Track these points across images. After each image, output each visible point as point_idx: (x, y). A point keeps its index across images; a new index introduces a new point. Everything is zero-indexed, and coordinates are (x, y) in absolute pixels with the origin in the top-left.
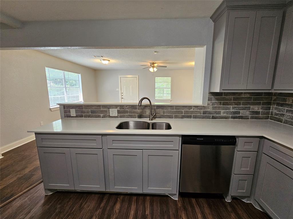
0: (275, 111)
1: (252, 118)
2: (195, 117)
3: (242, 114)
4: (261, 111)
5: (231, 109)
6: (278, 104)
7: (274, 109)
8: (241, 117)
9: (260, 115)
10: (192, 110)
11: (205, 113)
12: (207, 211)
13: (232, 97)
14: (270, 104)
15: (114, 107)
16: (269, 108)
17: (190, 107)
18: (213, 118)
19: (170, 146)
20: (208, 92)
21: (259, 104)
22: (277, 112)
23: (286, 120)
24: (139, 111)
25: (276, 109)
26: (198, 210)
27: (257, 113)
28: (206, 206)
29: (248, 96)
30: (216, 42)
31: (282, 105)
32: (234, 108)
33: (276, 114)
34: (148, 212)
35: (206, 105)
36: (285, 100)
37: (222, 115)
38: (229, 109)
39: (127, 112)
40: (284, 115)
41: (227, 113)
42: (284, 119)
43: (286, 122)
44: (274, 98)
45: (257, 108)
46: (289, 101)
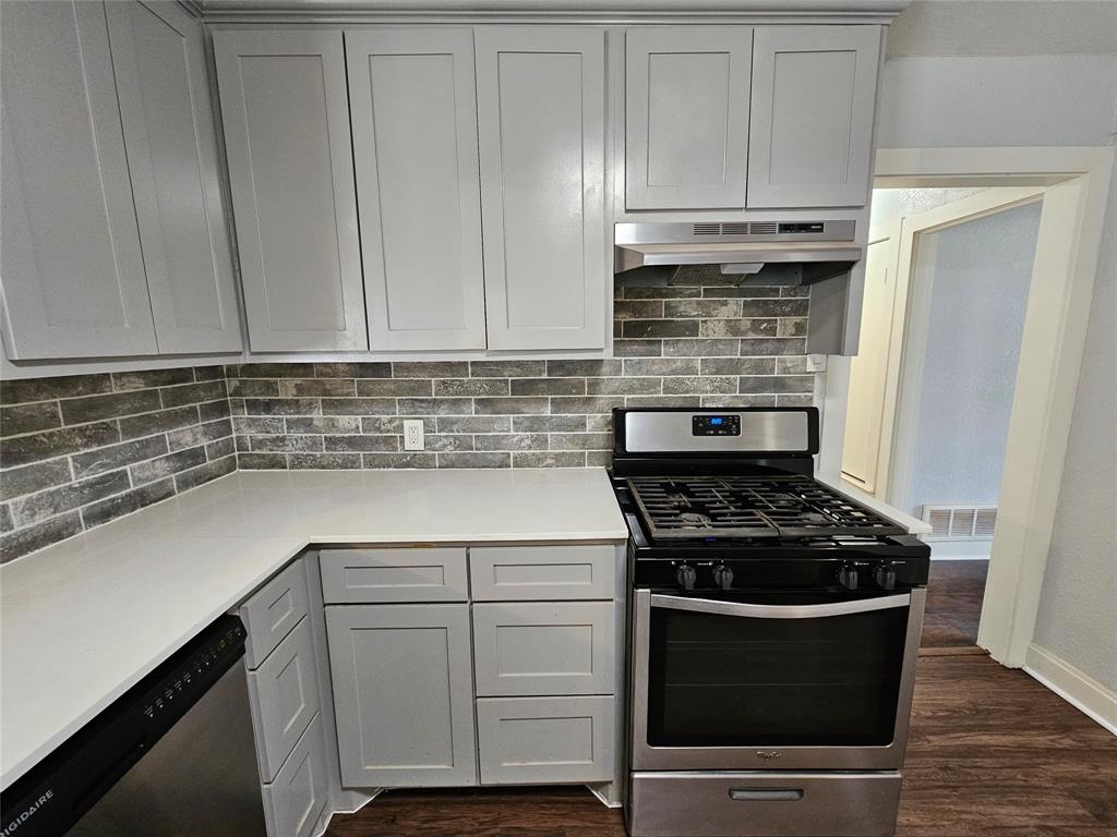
0: (249, 433)
1: (185, 484)
3: (140, 480)
4: (204, 442)
5: (73, 470)
6: (253, 406)
7: (245, 427)
8: (141, 499)
9: (208, 462)
14: (222, 408)
16: (226, 428)
21: (190, 415)
22: (260, 436)
23: (297, 457)
25: (251, 423)
27: (196, 455)
29: (140, 386)
31: (268, 407)
32: (84, 463)
33: (260, 444)
36: (271, 388)
37: (23, 524)
38: (59, 474)
40: (283, 439)
41: (54, 502)
42: (287, 452)
43: (298, 462)
44: (232, 384)
45: (189, 436)
46: (287, 389)
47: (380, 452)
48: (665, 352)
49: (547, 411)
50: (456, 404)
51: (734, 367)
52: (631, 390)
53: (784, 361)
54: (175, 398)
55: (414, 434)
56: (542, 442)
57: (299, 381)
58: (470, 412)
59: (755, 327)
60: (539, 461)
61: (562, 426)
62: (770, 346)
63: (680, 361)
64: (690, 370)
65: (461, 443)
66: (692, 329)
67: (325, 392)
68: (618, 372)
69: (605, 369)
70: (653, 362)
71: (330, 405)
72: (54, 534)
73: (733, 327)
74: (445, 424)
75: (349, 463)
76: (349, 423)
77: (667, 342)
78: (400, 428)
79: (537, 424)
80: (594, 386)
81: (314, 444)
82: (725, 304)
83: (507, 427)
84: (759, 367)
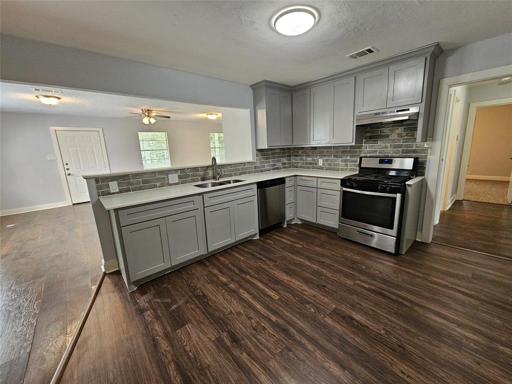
0: (294, 161)
1: (283, 168)
2: (249, 173)
4: (286, 162)
6: (295, 156)
7: (293, 160)
8: (277, 169)
9: (287, 165)
10: (246, 166)
11: (255, 168)
12: (279, 234)
13: (270, 152)
14: (290, 156)
15: (173, 171)
16: (290, 160)
17: (244, 164)
18: (262, 171)
19: (250, 193)
20: (255, 149)
21: (285, 156)
24: (201, 173)
26: (274, 236)
27: (285, 164)
28: (276, 233)
29: (279, 151)
30: (257, 108)
31: (297, 156)
32: (272, 161)
33: (295, 163)
34: (247, 250)
35: (255, 161)
36: (298, 152)
37: (267, 168)
38: (270, 163)
39: (189, 176)
40: (299, 162)
41: (269, 166)
42: (299, 165)
44: (292, 151)
45: (284, 160)
46: (300, 152)
47: (314, 166)
48: (379, 143)
49: (349, 158)
50: (329, 156)
51: (400, 146)
52: (370, 153)
53: (417, 144)
54: (283, 153)
55: (321, 162)
56: (347, 165)
57: (302, 151)
58: (332, 158)
59: (407, 135)
60: (346, 169)
61: (352, 161)
62: (412, 140)
63: (383, 145)
64: (386, 147)
65: (330, 165)
66: (388, 136)
67: (306, 153)
68: (366, 148)
69: (363, 147)
70: (376, 146)
71: (306, 156)
72: (269, 170)
73: (400, 135)
74: (327, 160)
75: (309, 168)
76: (309, 159)
77: (380, 140)
78: (318, 161)
79: (346, 161)
80: (360, 151)
81: (303, 164)
82: (398, 129)
83: (339, 161)
84: (407, 146)
